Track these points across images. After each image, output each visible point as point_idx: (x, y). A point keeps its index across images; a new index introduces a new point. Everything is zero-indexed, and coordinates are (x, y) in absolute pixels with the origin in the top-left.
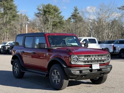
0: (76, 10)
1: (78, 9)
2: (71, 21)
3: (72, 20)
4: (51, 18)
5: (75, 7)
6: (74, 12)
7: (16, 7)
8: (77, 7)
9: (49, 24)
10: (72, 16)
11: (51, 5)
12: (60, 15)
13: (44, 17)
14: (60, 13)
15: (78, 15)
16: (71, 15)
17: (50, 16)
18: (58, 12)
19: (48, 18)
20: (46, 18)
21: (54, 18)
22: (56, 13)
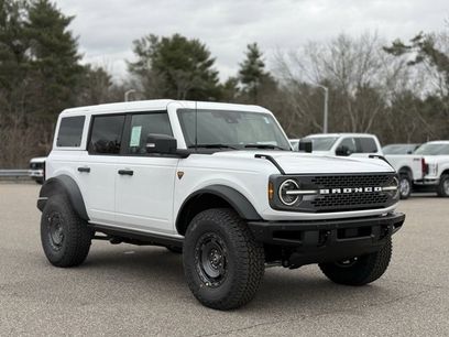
0: (254, 54)
1: (260, 50)
3: (241, 85)
4: (182, 78)
5: (249, 47)
6: (246, 62)
8: (255, 45)
10: (241, 72)
11: (183, 39)
12: (212, 68)
13: (164, 73)
14: (211, 63)
15: (261, 69)
16: (241, 68)
17: (180, 73)
19: (174, 78)
20: (170, 78)
21: (191, 79)
22: (200, 64)
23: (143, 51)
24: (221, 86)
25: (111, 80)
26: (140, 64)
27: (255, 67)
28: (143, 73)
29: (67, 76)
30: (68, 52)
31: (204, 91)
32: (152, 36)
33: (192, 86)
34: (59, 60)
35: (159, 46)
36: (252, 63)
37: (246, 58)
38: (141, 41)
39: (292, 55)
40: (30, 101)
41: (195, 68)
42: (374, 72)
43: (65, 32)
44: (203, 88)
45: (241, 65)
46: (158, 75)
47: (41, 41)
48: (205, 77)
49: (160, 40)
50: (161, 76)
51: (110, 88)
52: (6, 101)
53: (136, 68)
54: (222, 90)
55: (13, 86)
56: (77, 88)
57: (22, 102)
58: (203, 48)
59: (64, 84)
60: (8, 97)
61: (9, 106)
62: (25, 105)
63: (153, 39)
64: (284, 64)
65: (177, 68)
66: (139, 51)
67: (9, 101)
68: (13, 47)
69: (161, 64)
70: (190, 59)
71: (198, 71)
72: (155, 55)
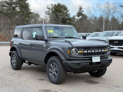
0: (81, 9)
1: (82, 7)
2: (76, 19)
3: (77, 17)
4: (60, 15)
5: (79, 6)
7: (29, 5)
9: (59, 20)
10: (77, 14)
11: (60, 4)
12: (68, 13)
13: (55, 14)
14: (68, 11)
15: (83, 12)
17: (60, 14)
18: (67, 10)
19: (58, 15)
20: (56, 15)
21: (63, 15)
22: (65, 11)
23: (49, 8)
24: (71, 18)
25: (40, 16)
26: (48, 12)
27: (81, 12)
28: (49, 14)
29: (27, 15)
30: (28, 8)
31: (66, 19)
32: (52, 4)
33: (63, 18)
34: (25, 10)
35: (53, 6)
36: (80, 11)
37: (79, 10)
38: (48, 5)
39: (93, 8)
40: (17, 22)
41: (64, 12)
42: (117, 13)
43: (27, 2)
44: (66, 18)
45: (77, 12)
46: (53, 15)
47: (20, 5)
48: (67, 15)
49: (54, 5)
50: (54, 15)
51: (40, 18)
52: (10, 22)
53: (47, 13)
54: (71, 19)
55: (12, 18)
56: (30, 18)
57: (15, 22)
58: (66, 7)
59: (27, 17)
60: (11, 21)
61: (11, 23)
62: (16, 23)
63: (52, 5)
64: (90, 10)
65: (59, 12)
66: (48, 8)
67: (11, 22)
68: (12, 7)
69: (54, 12)
70: (62, 10)
71: (65, 13)
72: (52, 9)
